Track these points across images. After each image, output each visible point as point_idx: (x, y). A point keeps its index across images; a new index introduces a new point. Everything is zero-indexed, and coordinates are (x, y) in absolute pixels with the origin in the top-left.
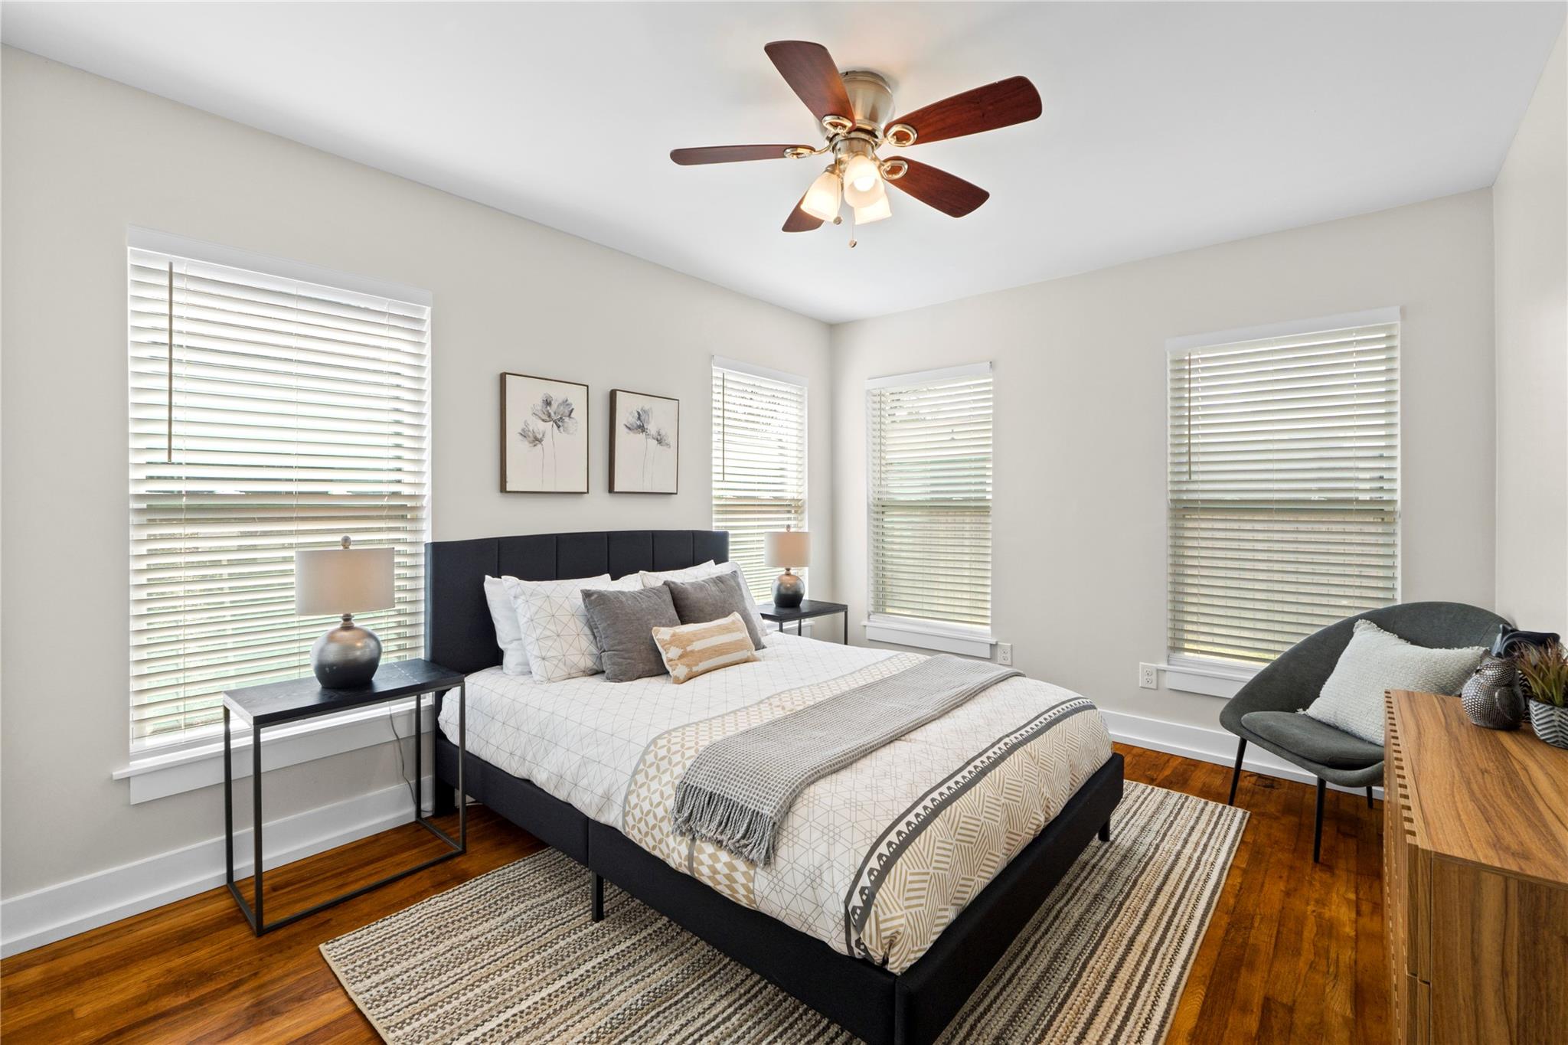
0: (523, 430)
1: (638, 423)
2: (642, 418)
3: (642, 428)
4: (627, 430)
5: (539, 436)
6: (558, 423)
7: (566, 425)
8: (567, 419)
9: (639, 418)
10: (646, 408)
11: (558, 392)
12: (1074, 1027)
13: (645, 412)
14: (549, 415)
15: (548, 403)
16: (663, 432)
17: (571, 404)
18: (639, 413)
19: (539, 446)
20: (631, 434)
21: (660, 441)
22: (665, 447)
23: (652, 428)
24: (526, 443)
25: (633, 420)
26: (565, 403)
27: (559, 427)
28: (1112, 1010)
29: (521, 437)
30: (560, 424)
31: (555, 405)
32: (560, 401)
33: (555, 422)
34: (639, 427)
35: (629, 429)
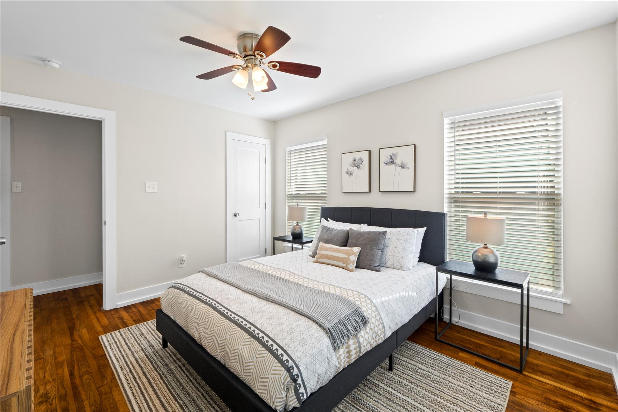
0: (347, 171)
1: (391, 160)
2: (393, 158)
3: (393, 163)
4: (385, 165)
5: (352, 173)
6: (358, 167)
7: (360, 167)
8: (361, 165)
9: (391, 158)
10: (395, 153)
11: (357, 156)
12: (159, 389)
13: (394, 155)
14: (355, 165)
15: (354, 160)
16: (404, 162)
17: (362, 159)
18: (391, 156)
19: (352, 176)
20: (387, 166)
21: (402, 167)
22: (406, 169)
23: (398, 161)
24: (348, 175)
25: (389, 160)
26: (361, 159)
27: (358, 168)
28: (155, 403)
29: (346, 174)
30: (359, 167)
31: (357, 161)
32: (359, 158)
33: (357, 167)
34: (391, 162)
35: (386, 164)
